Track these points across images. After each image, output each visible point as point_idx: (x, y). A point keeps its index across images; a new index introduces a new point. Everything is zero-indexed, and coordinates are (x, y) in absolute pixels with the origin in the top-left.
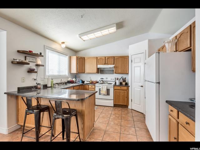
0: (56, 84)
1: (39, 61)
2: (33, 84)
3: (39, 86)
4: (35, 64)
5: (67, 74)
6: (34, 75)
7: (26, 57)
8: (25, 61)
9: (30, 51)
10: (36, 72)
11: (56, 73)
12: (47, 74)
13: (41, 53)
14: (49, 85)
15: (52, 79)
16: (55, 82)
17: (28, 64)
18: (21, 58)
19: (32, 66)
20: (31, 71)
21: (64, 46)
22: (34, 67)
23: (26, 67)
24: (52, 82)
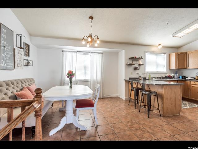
0: (153, 78)
1: (141, 62)
2: (137, 76)
3: (140, 78)
4: (138, 64)
5: (166, 70)
6: (137, 71)
7: (133, 61)
8: (133, 63)
9: (135, 57)
10: (138, 69)
11: (154, 70)
12: (146, 70)
13: (141, 57)
14: (147, 78)
15: (150, 74)
16: (152, 76)
17: (134, 64)
18: (131, 62)
19: (136, 65)
20: (136, 69)
21: (160, 47)
22: (137, 66)
23: (133, 66)
24: (150, 76)
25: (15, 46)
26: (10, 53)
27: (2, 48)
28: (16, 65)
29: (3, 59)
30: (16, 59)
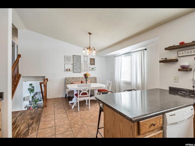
9: (181, 44)
20: (183, 68)
25: (82, 62)
26: (79, 66)
27: (74, 64)
28: (83, 70)
29: (75, 69)
30: (83, 68)
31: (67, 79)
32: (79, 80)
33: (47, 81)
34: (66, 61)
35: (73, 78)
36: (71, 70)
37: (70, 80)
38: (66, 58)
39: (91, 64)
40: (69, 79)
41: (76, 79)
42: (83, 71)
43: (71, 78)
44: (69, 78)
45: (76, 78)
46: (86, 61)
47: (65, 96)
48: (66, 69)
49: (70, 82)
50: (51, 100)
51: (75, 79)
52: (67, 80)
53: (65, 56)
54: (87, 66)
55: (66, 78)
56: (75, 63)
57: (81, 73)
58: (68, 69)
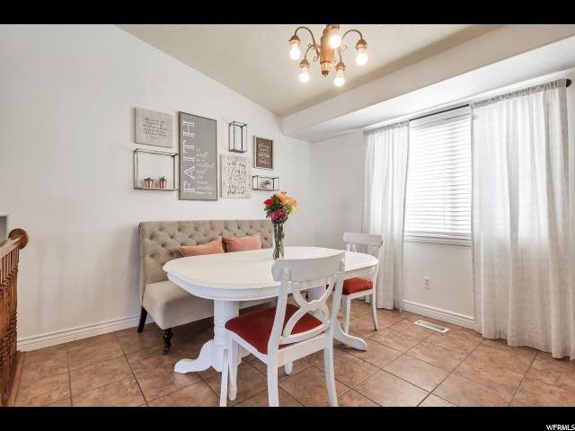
25: (222, 149)
26: (206, 165)
27: (185, 158)
28: (226, 189)
29: (189, 180)
30: (225, 178)
31: (148, 230)
32: (212, 234)
33: (22, 244)
34: (142, 136)
35: (181, 227)
36: (169, 185)
37: (164, 236)
38: (141, 122)
39: (258, 164)
40: (161, 229)
41: (196, 229)
42: (225, 194)
43: (171, 224)
44: (162, 227)
45: (197, 225)
46: (239, 149)
47: (136, 323)
48: (142, 176)
49: (163, 245)
50: (49, 364)
51: (192, 230)
52: (152, 237)
53: (135, 111)
54: (241, 169)
55: (141, 225)
56: (191, 153)
57: (216, 200)
58: (156, 177)
